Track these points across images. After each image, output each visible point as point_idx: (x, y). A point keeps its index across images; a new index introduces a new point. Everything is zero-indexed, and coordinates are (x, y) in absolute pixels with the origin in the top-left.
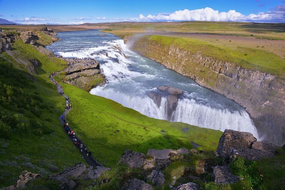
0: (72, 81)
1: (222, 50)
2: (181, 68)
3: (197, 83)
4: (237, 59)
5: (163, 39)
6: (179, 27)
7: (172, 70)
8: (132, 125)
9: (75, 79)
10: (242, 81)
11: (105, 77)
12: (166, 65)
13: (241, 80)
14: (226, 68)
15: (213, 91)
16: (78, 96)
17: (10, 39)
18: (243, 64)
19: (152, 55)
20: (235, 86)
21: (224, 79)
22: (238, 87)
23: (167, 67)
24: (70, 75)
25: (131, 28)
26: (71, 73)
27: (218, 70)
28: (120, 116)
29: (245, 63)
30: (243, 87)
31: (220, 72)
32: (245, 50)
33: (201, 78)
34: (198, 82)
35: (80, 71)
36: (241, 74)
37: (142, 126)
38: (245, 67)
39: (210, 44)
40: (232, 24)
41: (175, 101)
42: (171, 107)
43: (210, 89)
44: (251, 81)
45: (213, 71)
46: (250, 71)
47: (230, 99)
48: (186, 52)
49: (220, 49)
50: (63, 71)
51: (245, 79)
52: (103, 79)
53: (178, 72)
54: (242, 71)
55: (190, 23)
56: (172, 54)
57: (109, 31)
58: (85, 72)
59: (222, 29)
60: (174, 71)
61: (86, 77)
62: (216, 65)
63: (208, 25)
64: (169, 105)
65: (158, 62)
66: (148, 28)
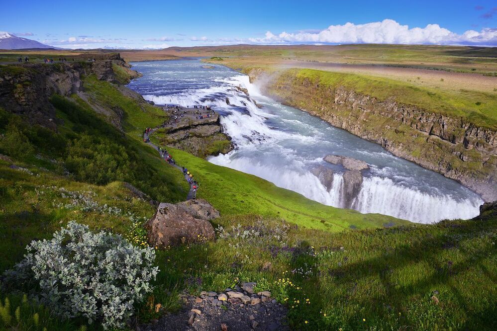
0: (178, 144)
1: (435, 94)
2: (359, 126)
3: (389, 152)
4: (463, 111)
5: (322, 76)
6: (339, 54)
7: (341, 128)
8: (301, 216)
9: (182, 142)
10: (474, 148)
11: (230, 138)
12: (330, 121)
13: (471, 146)
14: (443, 126)
15: (420, 165)
16: (201, 169)
17: (78, 73)
18: (474, 120)
19: (302, 103)
20: (460, 157)
21: (440, 145)
22: (465, 158)
23: (333, 124)
24: (173, 135)
25: (252, 55)
26: (176, 131)
27: (428, 129)
28: (278, 202)
29: (479, 118)
30: (476, 159)
31: (432, 133)
32: (475, 96)
33: (396, 143)
34: (392, 149)
35: (189, 128)
36: (471, 136)
37: (317, 218)
38: (478, 125)
39: (412, 85)
40: (434, 50)
41: (357, 181)
42: (350, 190)
43: (414, 162)
44: (489, 149)
45: (419, 131)
46: (489, 132)
47: (452, 179)
48: (368, 98)
49: (429, 94)
50: (162, 128)
51: (479, 144)
52: (227, 141)
53: (353, 133)
54: (473, 131)
55: (359, 48)
56: (341, 102)
57: (219, 60)
58: (199, 130)
59: (417, 57)
60: (346, 130)
61: (199, 139)
62: (425, 121)
63: (391, 52)
64: (346, 186)
65: (315, 116)
66: (283, 55)
